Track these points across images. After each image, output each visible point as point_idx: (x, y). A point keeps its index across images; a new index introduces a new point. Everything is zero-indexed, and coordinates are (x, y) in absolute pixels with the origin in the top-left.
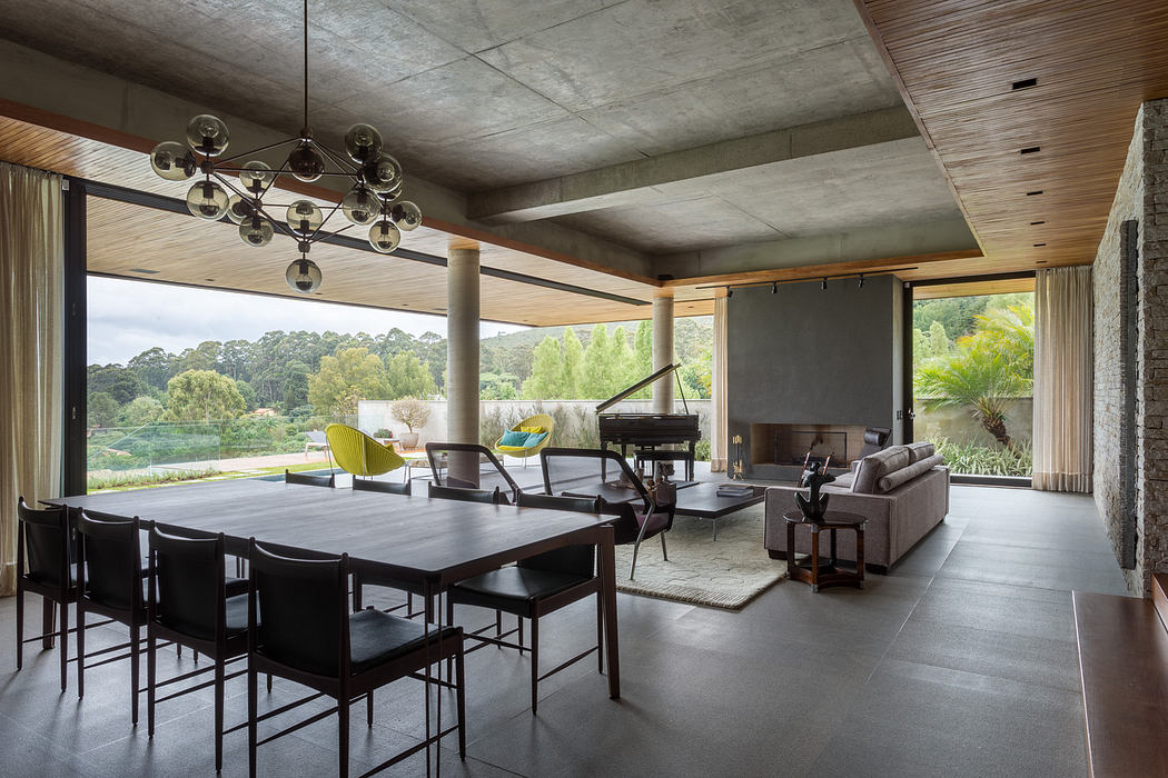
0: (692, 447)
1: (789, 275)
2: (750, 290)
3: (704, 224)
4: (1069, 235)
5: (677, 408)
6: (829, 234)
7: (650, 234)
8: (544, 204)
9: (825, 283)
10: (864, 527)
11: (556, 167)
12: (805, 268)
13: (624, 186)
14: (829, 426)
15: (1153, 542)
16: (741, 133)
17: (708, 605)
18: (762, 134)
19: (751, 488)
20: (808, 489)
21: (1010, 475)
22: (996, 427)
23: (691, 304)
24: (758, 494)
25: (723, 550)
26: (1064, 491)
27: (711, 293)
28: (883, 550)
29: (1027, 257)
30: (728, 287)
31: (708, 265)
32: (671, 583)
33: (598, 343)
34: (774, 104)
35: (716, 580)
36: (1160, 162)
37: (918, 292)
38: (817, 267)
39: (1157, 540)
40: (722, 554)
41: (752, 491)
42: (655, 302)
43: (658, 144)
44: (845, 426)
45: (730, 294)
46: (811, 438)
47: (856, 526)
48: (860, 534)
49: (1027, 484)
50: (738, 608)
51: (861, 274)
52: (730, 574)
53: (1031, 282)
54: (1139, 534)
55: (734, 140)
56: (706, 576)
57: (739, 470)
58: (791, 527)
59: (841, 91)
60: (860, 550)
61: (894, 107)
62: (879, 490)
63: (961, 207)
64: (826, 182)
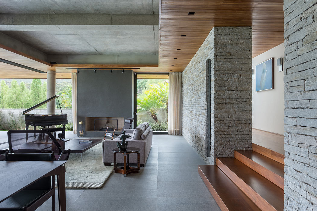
0: (64, 126)
1: (101, 67)
2: (86, 70)
3: (71, 45)
4: (180, 63)
5: (58, 112)
6: (114, 55)
7: (49, 46)
8: (4, 24)
9: (112, 71)
10: (139, 152)
11: (11, 9)
12: (105, 65)
13: (44, 23)
14: (111, 117)
15: (216, 149)
16: (93, 12)
17: (89, 188)
18: (101, 14)
19: (91, 140)
20: (122, 140)
21: (158, 131)
22: (155, 117)
23: (61, 74)
24: (95, 142)
25: (86, 164)
26: (176, 135)
27: (70, 71)
28: (143, 158)
29: (168, 69)
30: (78, 69)
31: (70, 60)
32: (71, 181)
33: (14, 86)
34: (108, 3)
35: (88, 177)
36: (218, 44)
37: (138, 76)
38: (110, 65)
39: (217, 148)
40: (86, 166)
41: (92, 141)
42: (48, 72)
43: (60, 9)
44: (116, 117)
45: (79, 72)
46: (106, 121)
47: (137, 152)
48: (139, 154)
49: (166, 133)
50: (101, 188)
51: (123, 69)
52: (93, 174)
53: (167, 76)
54: (211, 147)
55: (90, 14)
56: (84, 176)
57: (81, 133)
58: (115, 154)
59: (131, 5)
60: (139, 160)
61: (145, 15)
62: (141, 139)
63: (159, 51)
64: (117, 36)
